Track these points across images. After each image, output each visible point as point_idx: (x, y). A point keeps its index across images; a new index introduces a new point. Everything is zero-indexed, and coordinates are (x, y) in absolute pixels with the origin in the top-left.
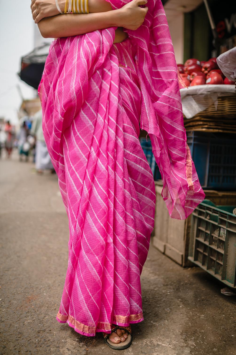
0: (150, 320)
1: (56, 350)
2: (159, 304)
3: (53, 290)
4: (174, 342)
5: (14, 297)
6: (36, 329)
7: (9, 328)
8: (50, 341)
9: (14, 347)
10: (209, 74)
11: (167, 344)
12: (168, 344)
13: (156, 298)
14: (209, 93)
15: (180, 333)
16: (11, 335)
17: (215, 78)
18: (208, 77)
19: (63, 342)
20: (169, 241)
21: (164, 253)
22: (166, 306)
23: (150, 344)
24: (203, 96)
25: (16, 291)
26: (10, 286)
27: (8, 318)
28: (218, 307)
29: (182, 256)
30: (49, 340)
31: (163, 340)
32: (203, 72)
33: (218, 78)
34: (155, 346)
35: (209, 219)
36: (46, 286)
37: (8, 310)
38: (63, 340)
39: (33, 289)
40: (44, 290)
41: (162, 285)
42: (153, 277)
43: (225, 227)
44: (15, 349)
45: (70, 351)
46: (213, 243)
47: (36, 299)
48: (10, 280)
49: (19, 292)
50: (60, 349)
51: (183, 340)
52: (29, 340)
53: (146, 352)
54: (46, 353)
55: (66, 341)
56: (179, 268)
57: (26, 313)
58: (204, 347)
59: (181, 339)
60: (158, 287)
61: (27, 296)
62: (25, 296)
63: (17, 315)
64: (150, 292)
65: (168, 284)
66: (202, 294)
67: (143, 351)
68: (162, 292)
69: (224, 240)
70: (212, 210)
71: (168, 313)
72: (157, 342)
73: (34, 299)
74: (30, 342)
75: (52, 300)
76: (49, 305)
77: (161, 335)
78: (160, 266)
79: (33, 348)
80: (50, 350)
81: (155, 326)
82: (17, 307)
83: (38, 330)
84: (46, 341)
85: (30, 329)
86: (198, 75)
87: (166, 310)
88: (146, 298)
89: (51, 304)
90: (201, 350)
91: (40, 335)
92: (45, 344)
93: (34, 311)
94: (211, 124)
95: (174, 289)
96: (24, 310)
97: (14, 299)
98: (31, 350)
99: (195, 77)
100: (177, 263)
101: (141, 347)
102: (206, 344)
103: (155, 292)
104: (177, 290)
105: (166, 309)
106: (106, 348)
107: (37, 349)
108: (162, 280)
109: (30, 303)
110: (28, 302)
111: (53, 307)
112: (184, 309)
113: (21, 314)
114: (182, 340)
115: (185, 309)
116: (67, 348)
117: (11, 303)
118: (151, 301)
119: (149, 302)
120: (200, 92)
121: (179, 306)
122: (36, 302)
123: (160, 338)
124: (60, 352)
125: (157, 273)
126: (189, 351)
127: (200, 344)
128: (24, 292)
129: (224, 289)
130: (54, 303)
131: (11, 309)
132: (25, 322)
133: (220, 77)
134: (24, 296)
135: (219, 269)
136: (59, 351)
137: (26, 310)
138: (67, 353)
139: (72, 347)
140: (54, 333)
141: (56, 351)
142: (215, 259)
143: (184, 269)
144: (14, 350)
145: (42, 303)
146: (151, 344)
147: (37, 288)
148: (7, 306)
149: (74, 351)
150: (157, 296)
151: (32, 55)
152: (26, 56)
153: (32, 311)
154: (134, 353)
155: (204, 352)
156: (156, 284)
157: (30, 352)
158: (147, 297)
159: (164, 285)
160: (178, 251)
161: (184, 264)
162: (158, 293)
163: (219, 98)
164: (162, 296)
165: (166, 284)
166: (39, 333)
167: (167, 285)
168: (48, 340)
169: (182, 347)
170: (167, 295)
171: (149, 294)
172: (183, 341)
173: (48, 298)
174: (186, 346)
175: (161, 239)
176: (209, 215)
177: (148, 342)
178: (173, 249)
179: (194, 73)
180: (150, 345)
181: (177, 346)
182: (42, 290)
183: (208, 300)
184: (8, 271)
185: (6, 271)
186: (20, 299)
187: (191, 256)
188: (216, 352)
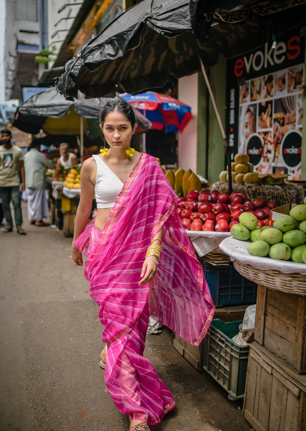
2: (181, 413)
10: (218, 216)
17: (222, 225)
20: (187, 346)
21: (183, 357)
28: (224, 413)
29: (198, 363)
32: (213, 212)
33: (224, 226)
35: (218, 341)
41: (183, 393)
46: (222, 360)
47: (87, 414)
60: (179, 395)
65: (188, 391)
66: (213, 401)
68: (183, 400)
69: (229, 360)
70: (220, 334)
71: (188, 420)
76: (98, 419)
82: (74, 423)
95: (192, 397)
96: (80, 425)
100: (195, 368)
104: (194, 397)
105: (186, 417)
109: (83, 418)
110: (81, 417)
111: (101, 420)
112: (200, 416)
117: (68, 420)
120: (211, 237)
121: (196, 413)
122: (87, 417)
133: (226, 224)
135: (226, 381)
142: (223, 373)
145: (92, 418)
153: (87, 426)
160: (195, 358)
161: (200, 371)
175: (180, 342)
176: (218, 338)
178: (191, 354)
179: (205, 214)
186: (74, 416)
187: (206, 365)
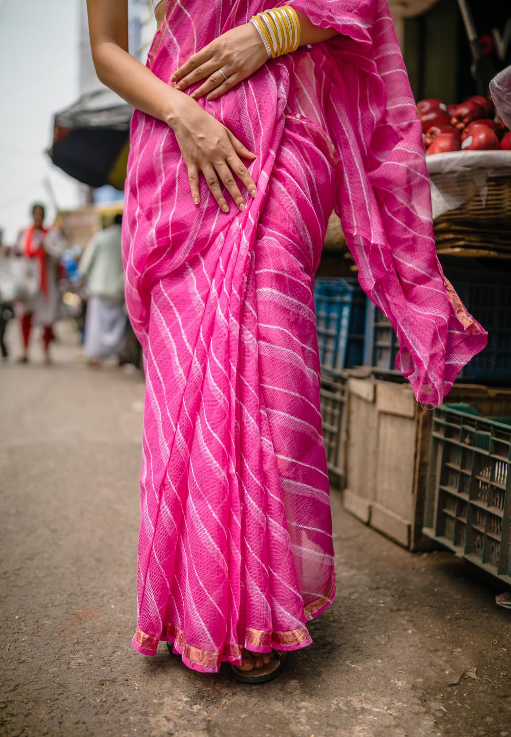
0: (343, 659)
1: (140, 719)
2: (362, 627)
3: (130, 599)
4: (398, 704)
5: (46, 612)
6: (96, 678)
7: (37, 674)
8: (128, 702)
9: (50, 713)
10: (467, 130)
11: (383, 708)
12: (386, 708)
13: (355, 614)
14: (468, 169)
15: (411, 686)
16: (43, 688)
17: (482, 136)
18: (464, 135)
19: (154, 704)
20: (379, 497)
21: (368, 524)
22: (377, 630)
23: (347, 709)
24: (455, 175)
25: (50, 600)
26: (36, 590)
27: (35, 656)
28: (490, 633)
29: (409, 527)
30: (125, 700)
31: (373, 700)
32: (454, 126)
33: (487, 137)
34: (357, 713)
35: (470, 444)
36: (116, 589)
37: (34, 638)
38: (154, 701)
39: (86, 596)
40: (111, 599)
41: (367, 589)
42: (347, 571)
43: (506, 460)
44: (52, 718)
45: (172, 721)
46: (479, 494)
47: (94, 616)
48: (36, 577)
49: (56, 603)
50: (149, 718)
51: (419, 700)
52: (81, 700)
53: (337, 724)
54: (118, 725)
55: (161, 701)
56: (402, 553)
57: (74, 644)
58: (465, 714)
59: (414, 697)
60: (357, 592)
61: (73, 610)
62: (70, 610)
63: (53, 649)
64: (342, 602)
65: (380, 586)
66: (455, 607)
67: (331, 722)
68: (368, 603)
69: (504, 488)
70: (476, 423)
71: (382, 644)
72: (361, 703)
73: (90, 616)
74: (84, 704)
75: (129, 619)
76: (123, 630)
77: (369, 690)
78: (360, 549)
79: (90, 716)
80: (127, 720)
81: (355, 672)
82: (53, 632)
83: (100, 679)
84: (118, 702)
85: (83, 676)
86: (443, 131)
87: (379, 639)
88: (333, 614)
89: (126, 627)
90: (458, 721)
91: (105, 689)
92: (116, 708)
93: (90, 641)
94: (473, 238)
95: (393, 596)
96: (67, 638)
97: (46, 616)
98: (87, 720)
99: (436, 136)
100: (397, 543)
101: (327, 715)
102: (470, 708)
103: (353, 603)
104: (400, 598)
105: (377, 638)
106: (249, 717)
107: (99, 718)
108: (366, 579)
109: (80, 624)
110: (76, 622)
111: (131, 632)
112: (418, 637)
113: (63, 647)
114: (416, 699)
115: (420, 637)
116: (166, 717)
117: (40, 625)
118: (344, 621)
119: (341, 622)
120: (447, 169)
121: (406, 630)
122: (94, 623)
123: (368, 695)
124: (150, 725)
125: (356, 563)
126: (432, 723)
127: (455, 709)
128: (67, 603)
129: (501, 596)
130: (133, 625)
131: (40, 636)
132: (72, 663)
133: (492, 134)
134: (67, 610)
135: (493, 551)
136: (148, 722)
137: (73, 638)
138: (164, 726)
139: (176, 713)
140: (135, 686)
141: (141, 722)
142: (482, 530)
143: (413, 556)
144: (49, 720)
145: (107, 625)
146: (349, 708)
147: (95, 594)
148: (32, 631)
149: (181, 722)
150: (357, 611)
151: (77, 109)
152: (64, 112)
153: (87, 640)
154: (310, 726)
155: (464, 725)
156: (353, 586)
157: (84, 723)
158: (336, 612)
159: (371, 589)
160: (399, 518)
161: (412, 545)
162: (359, 605)
163: (489, 180)
164: (367, 611)
165: (375, 586)
166: (103, 684)
167: (378, 588)
168: (123, 700)
169: (417, 714)
170: (378, 609)
171: (340, 607)
172: (419, 702)
173: (120, 615)
174: (426, 713)
175: (362, 493)
176: (468, 436)
177: (342, 703)
178: (390, 513)
179: (434, 128)
180: (345, 711)
181: (405, 712)
182: (105, 598)
183: (467, 619)
184: (32, 559)
185: (28, 559)
186: (58, 617)
187: (430, 526)
188: (491, 724)
